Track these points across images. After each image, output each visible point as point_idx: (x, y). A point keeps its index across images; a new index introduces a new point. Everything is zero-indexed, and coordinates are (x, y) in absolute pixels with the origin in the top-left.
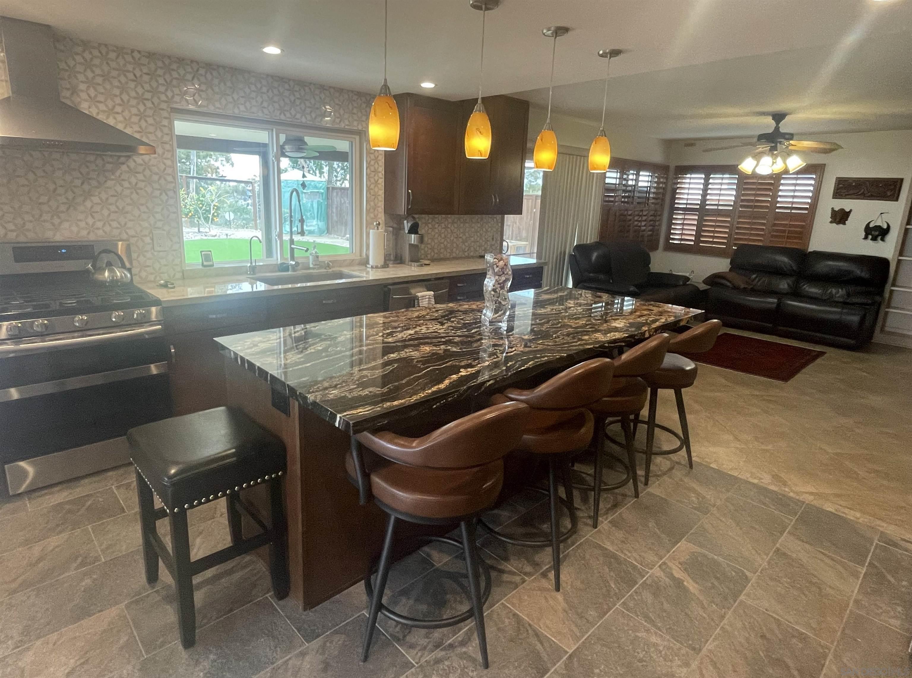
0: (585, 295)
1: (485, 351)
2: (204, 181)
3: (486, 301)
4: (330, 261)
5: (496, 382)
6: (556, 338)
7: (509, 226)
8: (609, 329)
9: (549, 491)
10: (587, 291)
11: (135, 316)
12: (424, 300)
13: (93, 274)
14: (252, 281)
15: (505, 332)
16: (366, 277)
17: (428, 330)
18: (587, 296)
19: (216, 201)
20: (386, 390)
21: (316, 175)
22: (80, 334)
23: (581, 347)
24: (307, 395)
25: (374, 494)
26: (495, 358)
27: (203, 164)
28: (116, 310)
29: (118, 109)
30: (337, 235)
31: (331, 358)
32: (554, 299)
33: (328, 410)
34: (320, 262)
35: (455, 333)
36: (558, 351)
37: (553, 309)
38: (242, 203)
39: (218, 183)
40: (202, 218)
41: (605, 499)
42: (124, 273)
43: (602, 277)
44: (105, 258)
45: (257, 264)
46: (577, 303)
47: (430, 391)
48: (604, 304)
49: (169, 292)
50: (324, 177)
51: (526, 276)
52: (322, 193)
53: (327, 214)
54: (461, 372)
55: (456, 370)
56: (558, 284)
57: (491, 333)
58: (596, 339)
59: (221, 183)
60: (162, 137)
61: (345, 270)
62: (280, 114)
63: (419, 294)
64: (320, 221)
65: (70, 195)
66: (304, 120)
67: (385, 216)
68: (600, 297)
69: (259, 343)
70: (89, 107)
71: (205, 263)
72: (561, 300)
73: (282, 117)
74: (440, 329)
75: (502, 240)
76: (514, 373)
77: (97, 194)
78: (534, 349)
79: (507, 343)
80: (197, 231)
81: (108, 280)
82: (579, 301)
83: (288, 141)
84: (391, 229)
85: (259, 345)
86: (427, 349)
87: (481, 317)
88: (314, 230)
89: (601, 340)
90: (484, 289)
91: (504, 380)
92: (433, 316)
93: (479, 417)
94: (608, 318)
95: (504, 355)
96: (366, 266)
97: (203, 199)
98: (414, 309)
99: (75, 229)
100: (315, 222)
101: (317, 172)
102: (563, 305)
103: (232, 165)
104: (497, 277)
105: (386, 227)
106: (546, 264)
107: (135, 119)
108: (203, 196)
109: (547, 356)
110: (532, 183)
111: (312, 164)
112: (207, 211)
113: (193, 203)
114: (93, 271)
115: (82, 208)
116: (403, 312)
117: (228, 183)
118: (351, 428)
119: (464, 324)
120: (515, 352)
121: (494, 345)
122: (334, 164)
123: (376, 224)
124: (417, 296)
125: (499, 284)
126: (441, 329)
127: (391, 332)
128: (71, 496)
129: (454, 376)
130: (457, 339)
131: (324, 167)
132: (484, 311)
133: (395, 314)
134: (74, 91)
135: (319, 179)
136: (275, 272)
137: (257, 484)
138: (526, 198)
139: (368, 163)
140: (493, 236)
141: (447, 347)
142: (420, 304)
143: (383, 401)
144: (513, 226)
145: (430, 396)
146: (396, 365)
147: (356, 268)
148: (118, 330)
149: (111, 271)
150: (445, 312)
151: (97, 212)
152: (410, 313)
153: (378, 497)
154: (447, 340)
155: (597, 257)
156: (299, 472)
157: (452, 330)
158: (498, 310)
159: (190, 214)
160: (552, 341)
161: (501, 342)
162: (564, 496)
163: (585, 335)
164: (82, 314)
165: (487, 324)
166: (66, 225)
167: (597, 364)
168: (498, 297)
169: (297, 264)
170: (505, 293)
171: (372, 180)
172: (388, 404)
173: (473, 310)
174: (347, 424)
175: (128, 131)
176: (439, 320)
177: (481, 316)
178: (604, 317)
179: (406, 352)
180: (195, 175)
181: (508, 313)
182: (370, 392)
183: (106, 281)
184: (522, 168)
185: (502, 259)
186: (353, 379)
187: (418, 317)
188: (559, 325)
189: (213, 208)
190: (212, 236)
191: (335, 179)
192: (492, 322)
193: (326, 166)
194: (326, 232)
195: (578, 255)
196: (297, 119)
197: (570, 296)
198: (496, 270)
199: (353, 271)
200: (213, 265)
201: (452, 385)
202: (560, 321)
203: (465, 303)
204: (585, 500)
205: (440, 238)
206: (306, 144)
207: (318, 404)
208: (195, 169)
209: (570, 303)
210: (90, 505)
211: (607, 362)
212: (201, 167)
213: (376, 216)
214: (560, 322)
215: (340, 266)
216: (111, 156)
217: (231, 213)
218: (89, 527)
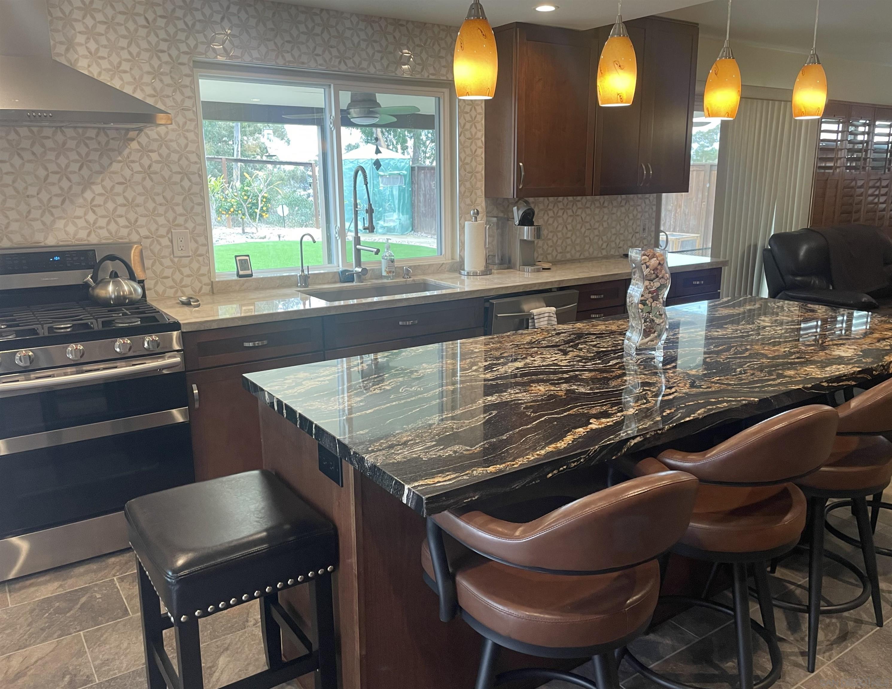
0: (788, 308)
1: (630, 392)
2: (251, 165)
3: (631, 319)
4: (410, 267)
5: (645, 439)
6: (741, 373)
7: (670, 211)
8: (829, 360)
9: (734, 610)
10: (791, 303)
11: (146, 345)
12: (542, 319)
13: (93, 288)
14: (305, 296)
15: (661, 365)
16: (460, 288)
17: (544, 361)
18: (792, 309)
19: (265, 190)
20: (478, 449)
21: (397, 152)
22: (74, 369)
23: (783, 388)
24: (363, 456)
25: (461, 605)
26: (644, 404)
27: (250, 143)
28: (122, 336)
29: (125, 66)
30: (425, 233)
31: (403, 402)
32: (739, 314)
33: (392, 479)
34: (396, 268)
35: (583, 366)
36: (745, 394)
37: (737, 330)
38: (301, 193)
39: (270, 166)
40: (247, 214)
41: (828, 625)
42: (133, 287)
43: (815, 281)
44: (110, 266)
45: (310, 272)
46: (776, 320)
47: (543, 452)
48: (819, 323)
49: (191, 312)
50: (408, 154)
51: (694, 283)
52: (405, 176)
53: (412, 205)
54: (591, 423)
55: (585, 421)
56: (745, 293)
57: (639, 365)
58: (807, 375)
59: (275, 167)
60: (183, 101)
61: (431, 279)
62: (340, 62)
63: (535, 311)
64: (403, 214)
65: (65, 184)
66: (372, 70)
67: (486, 202)
68: (813, 311)
69: (305, 380)
70: (89, 66)
71: (241, 273)
72: (750, 317)
73: (343, 67)
74: (561, 361)
75: (658, 231)
76: (674, 427)
77: (99, 181)
78: (705, 390)
79: (663, 380)
80: (241, 231)
81: (113, 296)
82: (778, 318)
83: (354, 103)
84: (495, 219)
85: (304, 383)
86: (542, 389)
87: (623, 344)
88: (394, 227)
89: (817, 376)
90: (628, 300)
91: (656, 436)
92: (552, 341)
93: (616, 494)
94: (827, 343)
95: (660, 398)
96: (460, 273)
97: (249, 188)
98: (525, 332)
99: (71, 229)
100: (395, 216)
101: (399, 147)
102: (753, 323)
103: (288, 142)
104: (647, 283)
105: (487, 216)
106: (725, 263)
107: (147, 79)
108: (249, 185)
109: (727, 402)
110: (706, 149)
111: (391, 137)
112: (253, 204)
113: (236, 194)
114: (93, 284)
115: (81, 200)
116: (508, 337)
117: (282, 166)
118: (424, 506)
119: (596, 352)
120: (676, 394)
121: (644, 384)
122: (421, 135)
123: (474, 213)
124: (532, 314)
125: (650, 292)
126: (563, 361)
127: (490, 364)
128: (61, 589)
129: (581, 429)
130: (586, 375)
131: (408, 139)
132: (628, 334)
133: (496, 339)
135: (402, 157)
136: (335, 282)
137: (296, 583)
138: (695, 168)
139: (463, 127)
140: (644, 225)
141: (571, 386)
142: (536, 325)
143: (471, 466)
144: (676, 210)
145: (542, 460)
146: (494, 413)
147: (446, 275)
148: (123, 364)
149: (117, 285)
150: (570, 335)
151: (99, 206)
152: (518, 338)
153: (466, 610)
154: (571, 377)
155: (808, 252)
156: (355, 567)
157: (579, 361)
158: (650, 331)
159: (232, 210)
160: (735, 377)
161: (654, 379)
162: (759, 619)
163: (789, 369)
164: (75, 342)
165: (633, 352)
166: (60, 224)
167: (811, 414)
168: (649, 313)
169: (365, 270)
170: (660, 306)
171: (468, 151)
172: (480, 470)
173: (612, 332)
174: (419, 499)
175: (139, 95)
176: (561, 347)
177: (623, 340)
178: (820, 342)
179: (511, 394)
180: (239, 157)
181: (664, 337)
182: (455, 452)
183: (111, 298)
184: (689, 125)
185: (654, 256)
186: (431, 433)
187: (530, 343)
188: (747, 354)
189: (262, 201)
190: (261, 238)
191: (422, 155)
192: (640, 350)
193: (411, 138)
194: (411, 229)
195: (776, 249)
196: (362, 69)
197: (764, 310)
198: (646, 272)
199: (442, 280)
200: (251, 275)
201: (577, 443)
202: (748, 347)
203: (600, 323)
204: (794, 627)
205: (565, 230)
206: (379, 105)
207: (379, 469)
208: (239, 149)
209: (764, 321)
210: (84, 603)
211: (827, 411)
212: (247, 147)
213: (473, 203)
214: (747, 350)
215: (424, 274)
216: (117, 129)
217: (284, 206)
218: (81, 633)
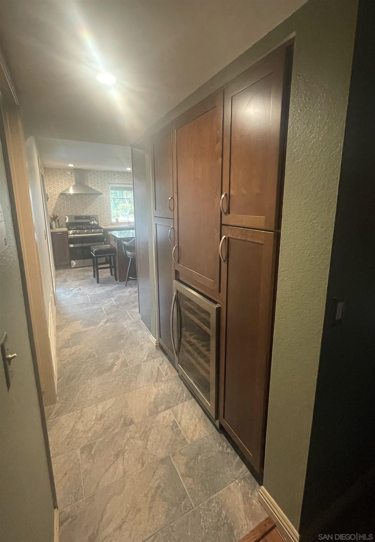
11: (98, 231)
22: (86, 234)
28: (93, 229)
42: (96, 222)
44: (93, 219)
60: (106, 190)
70: (90, 185)
71: (117, 221)
77: (92, 204)
81: (93, 223)
114: (90, 222)
115: (88, 208)
134: (87, 182)
151: (91, 208)
164: (87, 230)
166: (85, 211)
175: (98, 190)
216: (94, 196)
